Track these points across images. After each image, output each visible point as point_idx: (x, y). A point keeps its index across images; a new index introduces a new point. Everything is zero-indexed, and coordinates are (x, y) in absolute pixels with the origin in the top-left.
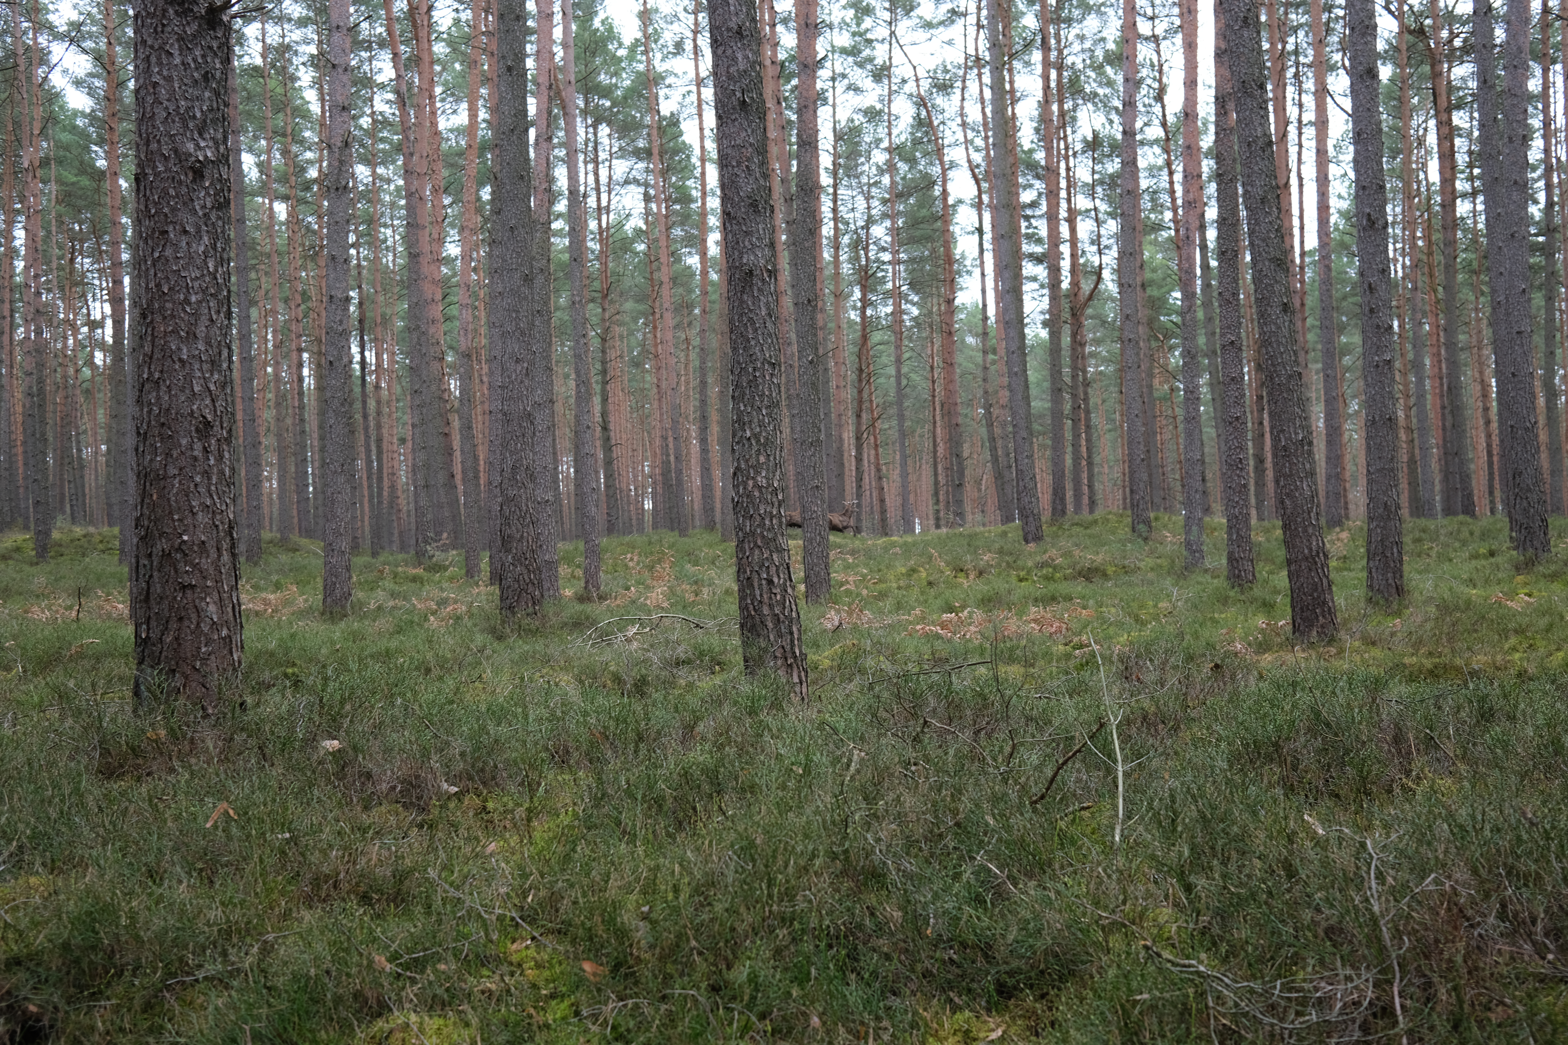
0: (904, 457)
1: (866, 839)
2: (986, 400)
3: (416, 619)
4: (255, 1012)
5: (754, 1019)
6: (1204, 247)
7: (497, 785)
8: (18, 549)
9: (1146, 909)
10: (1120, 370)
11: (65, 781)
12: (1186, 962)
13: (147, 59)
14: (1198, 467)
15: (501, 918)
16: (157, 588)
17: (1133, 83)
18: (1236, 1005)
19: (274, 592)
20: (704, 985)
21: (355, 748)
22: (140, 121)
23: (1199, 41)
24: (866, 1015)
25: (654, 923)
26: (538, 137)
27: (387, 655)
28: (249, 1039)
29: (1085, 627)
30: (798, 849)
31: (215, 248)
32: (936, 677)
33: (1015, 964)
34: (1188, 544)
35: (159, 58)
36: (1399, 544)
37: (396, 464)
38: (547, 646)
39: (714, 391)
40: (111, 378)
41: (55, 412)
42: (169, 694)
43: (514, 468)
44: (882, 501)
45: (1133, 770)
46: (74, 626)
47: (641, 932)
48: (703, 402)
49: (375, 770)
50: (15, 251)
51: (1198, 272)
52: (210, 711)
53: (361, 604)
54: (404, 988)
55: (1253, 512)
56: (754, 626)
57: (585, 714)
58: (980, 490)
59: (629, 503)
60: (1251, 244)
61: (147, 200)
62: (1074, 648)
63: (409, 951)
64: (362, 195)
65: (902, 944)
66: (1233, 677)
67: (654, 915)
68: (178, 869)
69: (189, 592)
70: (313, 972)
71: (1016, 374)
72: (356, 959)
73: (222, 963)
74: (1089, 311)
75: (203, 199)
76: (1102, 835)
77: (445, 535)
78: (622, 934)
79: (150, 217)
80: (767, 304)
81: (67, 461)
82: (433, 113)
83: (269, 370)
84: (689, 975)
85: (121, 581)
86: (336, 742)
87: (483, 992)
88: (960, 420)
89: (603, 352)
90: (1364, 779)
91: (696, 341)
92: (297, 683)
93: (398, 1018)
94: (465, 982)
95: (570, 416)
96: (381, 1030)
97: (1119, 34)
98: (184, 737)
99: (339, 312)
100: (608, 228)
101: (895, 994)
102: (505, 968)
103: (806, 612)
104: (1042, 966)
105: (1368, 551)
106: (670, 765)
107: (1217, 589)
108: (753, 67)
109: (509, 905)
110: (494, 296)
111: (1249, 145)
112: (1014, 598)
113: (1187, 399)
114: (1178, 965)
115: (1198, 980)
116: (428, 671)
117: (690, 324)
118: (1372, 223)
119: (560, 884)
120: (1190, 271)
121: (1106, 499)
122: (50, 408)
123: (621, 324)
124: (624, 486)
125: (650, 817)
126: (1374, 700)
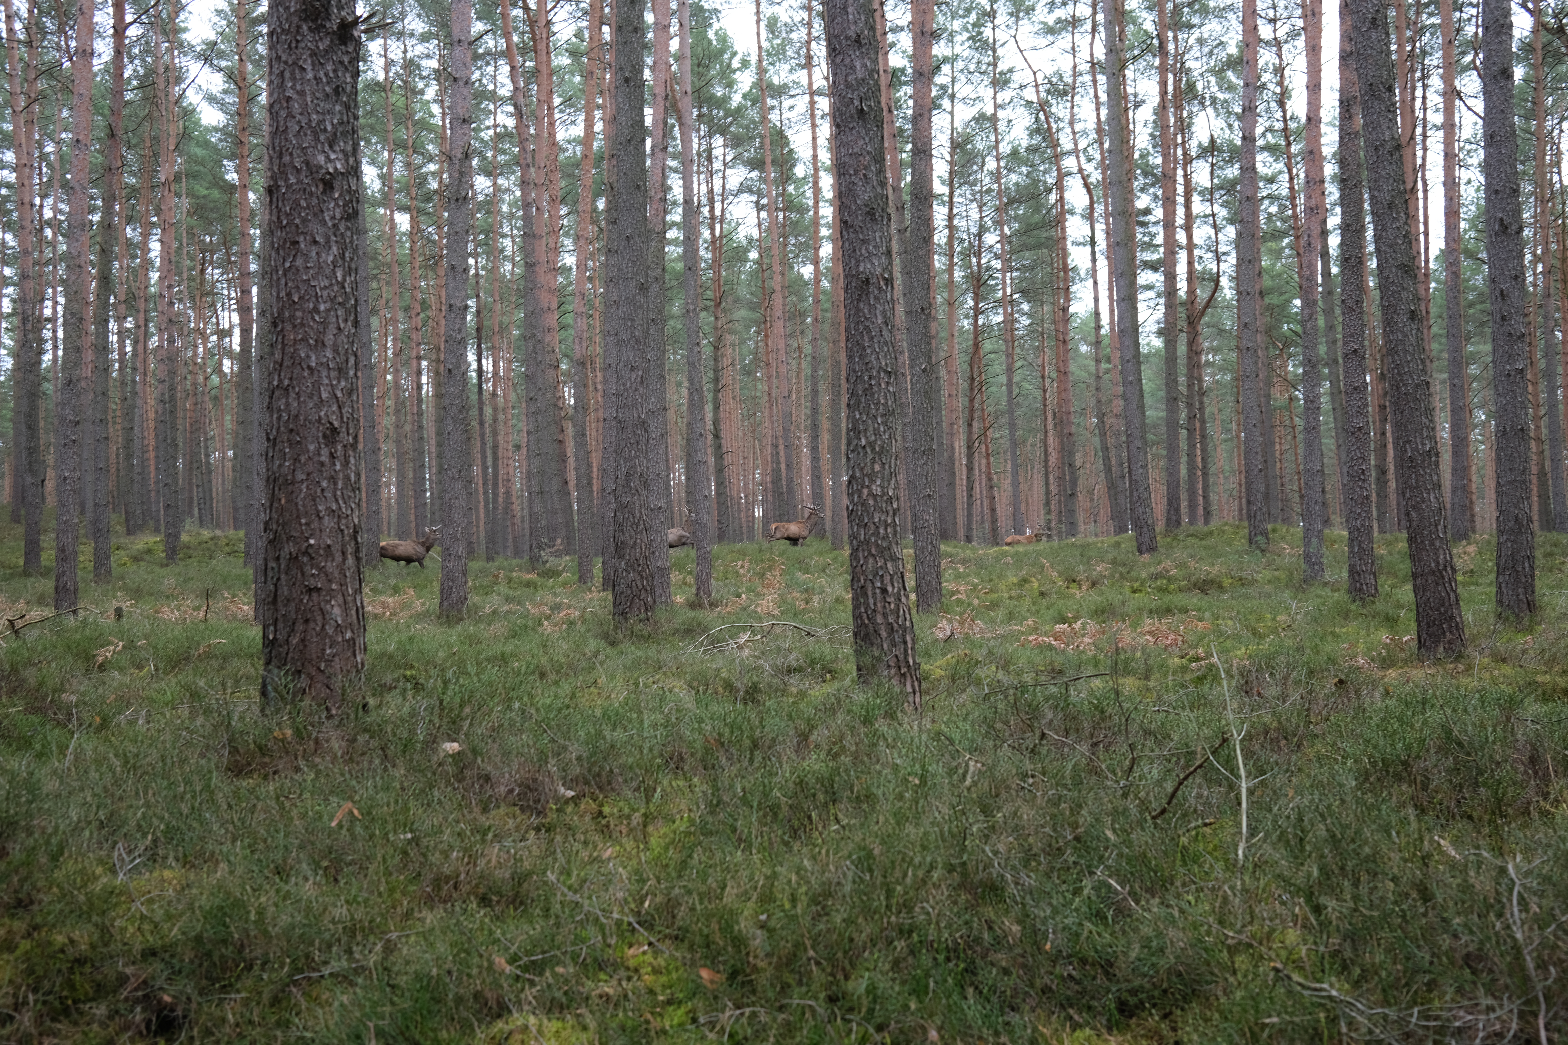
0: (1016, 467)
1: (983, 851)
2: (1100, 410)
3: (530, 623)
4: (379, 1009)
5: (871, 1030)
6: (1325, 254)
7: (613, 789)
8: (149, 551)
9: (1272, 931)
10: (1237, 379)
11: (195, 778)
12: (1318, 985)
13: (282, 74)
14: (1319, 478)
15: (619, 923)
16: (284, 591)
17: (1254, 87)
18: (1370, 1032)
19: (392, 595)
20: (822, 995)
21: (475, 752)
22: (274, 134)
23: (1323, 43)
24: (985, 1031)
25: (771, 931)
26: (653, 148)
27: (503, 659)
28: (373, 1035)
29: (1202, 639)
30: (917, 860)
31: (343, 258)
32: (1054, 689)
33: (1137, 982)
34: (1307, 556)
35: (293, 73)
36: (1531, 558)
37: (511, 472)
38: (659, 652)
39: (825, 400)
40: (238, 385)
41: (185, 418)
42: (294, 696)
43: (628, 475)
44: (993, 510)
45: (1256, 787)
46: (202, 627)
47: (758, 940)
48: (815, 410)
49: (494, 773)
50: (151, 263)
51: (1320, 280)
52: (334, 712)
53: (477, 608)
54: (523, 990)
55: (1375, 525)
56: (867, 635)
57: (701, 721)
58: (1092, 500)
59: (740, 511)
60: (1378, 250)
61: (279, 211)
62: (1191, 661)
63: (528, 953)
64: (480, 206)
65: (1021, 960)
66: (1358, 692)
67: (772, 923)
68: (304, 866)
69: (315, 595)
70: (435, 972)
71: (1131, 383)
72: (476, 960)
73: (348, 960)
74: (1206, 319)
75: (333, 210)
76: (1225, 852)
77: (559, 541)
78: (739, 942)
79: (282, 228)
80: (884, 312)
81: (195, 465)
82: (552, 124)
83: (389, 377)
84: (808, 985)
85: (246, 583)
86: (455, 745)
87: (601, 996)
88: (1073, 429)
89: (716, 360)
90: (1499, 801)
91: (808, 350)
92: (418, 687)
93: (517, 1019)
94: (583, 985)
95: (682, 424)
96: (501, 1031)
97: (1240, 38)
98: (309, 737)
99: (458, 321)
100: (721, 237)
101: (1013, 1010)
102: (622, 973)
103: (920, 622)
104: (1165, 985)
105: (1498, 565)
106: (785, 773)
107: (1338, 602)
108: (871, 75)
109: (626, 910)
110: (609, 304)
111: (1376, 148)
112: (1128, 609)
113: (1307, 409)
114: (1309, 988)
115: (1329, 1005)
116: (542, 675)
117: (802, 332)
118: (1504, 227)
119: (677, 891)
120: (1312, 278)
121: (1221, 510)
122: (180, 414)
123: (731, 332)
124: (734, 493)
125: (766, 825)
126: (1508, 719)
